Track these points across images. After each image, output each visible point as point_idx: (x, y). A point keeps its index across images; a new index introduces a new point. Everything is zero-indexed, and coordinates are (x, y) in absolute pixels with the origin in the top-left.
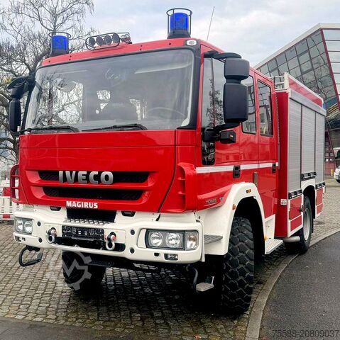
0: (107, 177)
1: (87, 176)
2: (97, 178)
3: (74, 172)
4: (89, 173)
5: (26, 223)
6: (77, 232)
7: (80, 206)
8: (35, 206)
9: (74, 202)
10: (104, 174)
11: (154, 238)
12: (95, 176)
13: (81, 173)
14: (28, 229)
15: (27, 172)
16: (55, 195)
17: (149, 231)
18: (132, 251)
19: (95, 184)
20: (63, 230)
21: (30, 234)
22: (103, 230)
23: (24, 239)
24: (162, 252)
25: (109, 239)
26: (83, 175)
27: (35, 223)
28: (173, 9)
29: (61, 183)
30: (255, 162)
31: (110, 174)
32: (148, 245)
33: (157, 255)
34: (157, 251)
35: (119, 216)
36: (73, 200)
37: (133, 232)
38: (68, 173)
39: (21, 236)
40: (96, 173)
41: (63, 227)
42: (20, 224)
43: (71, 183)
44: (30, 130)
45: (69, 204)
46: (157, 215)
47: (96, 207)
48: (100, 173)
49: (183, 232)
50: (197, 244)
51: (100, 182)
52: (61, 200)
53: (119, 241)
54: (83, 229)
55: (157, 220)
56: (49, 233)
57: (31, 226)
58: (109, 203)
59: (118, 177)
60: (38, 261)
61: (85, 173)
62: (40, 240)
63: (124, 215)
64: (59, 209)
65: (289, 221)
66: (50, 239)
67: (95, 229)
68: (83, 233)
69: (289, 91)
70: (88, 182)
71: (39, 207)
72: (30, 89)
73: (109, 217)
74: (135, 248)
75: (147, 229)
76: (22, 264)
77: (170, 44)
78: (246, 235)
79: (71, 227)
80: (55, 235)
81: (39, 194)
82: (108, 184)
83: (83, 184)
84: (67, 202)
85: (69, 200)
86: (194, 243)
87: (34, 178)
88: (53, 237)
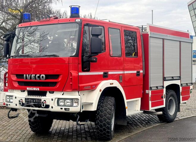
0: (43, 77)
1: (35, 76)
2: (39, 77)
3: (30, 75)
4: (36, 75)
5: (11, 98)
6: (31, 101)
7: (32, 90)
8: (14, 90)
9: (30, 88)
10: (42, 75)
11: (61, 102)
12: (38, 76)
13: (33, 75)
14: (11, 100)
15: (11, 75)
16: (23, 85)
17: (59, 99)
18: (52, 107)
19: (38, 80)
20: (25, 100)
21: (12, 102)
22: (41, 99)
23: (9, 105)
24: (63, 108)
25: (43, 103)
26: (33, 76)
27: (14, 98)
28: (71, 6)
29: (25, 80)
30: (121, 70)
31: (44, 76)
32: (58, 105)
33: (62, 109)
34: (61, 107)
35: (48, 94)
36: (29, 87)
37: (52, 100)
38: (27, 75)
39: (8, 103)
40: (39, 75)
41: (25, 98)
42: (8, 98)
43: (29, 80)
44: (12, 56)
45: (28, 89)
46: (62, 93)
47: (39, 90)
48: (40, 75)
49: (72, 99)
50: (78, 104)
51: (40, 79)
52: (25, 87)
53: (47, 104)
54: (33, 99)
55: (63, 95)
56: (20, 101)
57: (12, 99)
58: (44, 88)
59: (47, 77)
60: (17, 117)
61: (34, 75)
62: (16, 105)
63: (50, 93)
64: (24, 91)
65: (150, 102)
66: (20, 104)
67: (38, 99)
68: (33, 101)
69: (149, 33)
70: (36, 79)
71: (16, 90)
72: (14, 37)
73: (44, 94)
74: (53, 106)
75: (58, 98)
76: (9, 118)
77: (70, 21)
78: (109, 104)
79: (28, 98)
80: (22, 102)
81: (16, 85)
82: (43, 80)
83: (33, 80)
84: (27, 88)
85: (28, 87)
86: (77, 104)
87: (14, 78)
88: (21, 103)
